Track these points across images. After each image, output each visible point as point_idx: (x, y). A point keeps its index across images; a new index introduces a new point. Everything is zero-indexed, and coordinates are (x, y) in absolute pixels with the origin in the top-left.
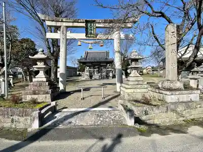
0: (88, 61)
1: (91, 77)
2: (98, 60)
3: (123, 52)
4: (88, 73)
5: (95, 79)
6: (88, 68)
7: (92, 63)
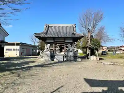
0: (49, 35)
1: (52, 57)
2: (62, 35)
3: (91, 28)
4: (48, 53)
5: (59, 62)
6: (49, 45)
7: (54, 38)
